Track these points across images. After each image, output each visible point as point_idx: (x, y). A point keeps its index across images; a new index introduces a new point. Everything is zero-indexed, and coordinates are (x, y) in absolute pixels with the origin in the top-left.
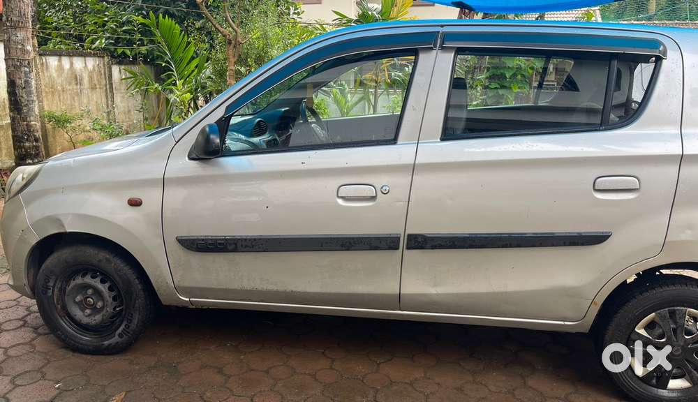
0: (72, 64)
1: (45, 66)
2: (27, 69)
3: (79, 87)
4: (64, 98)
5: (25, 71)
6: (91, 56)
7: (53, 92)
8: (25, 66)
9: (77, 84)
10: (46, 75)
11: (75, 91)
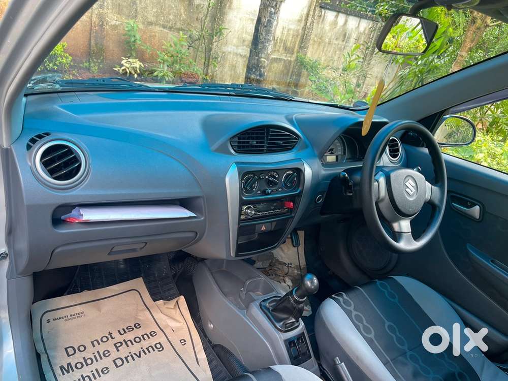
0: (346, 21)
1: (322, 18)
2: (273, 10)
3: (344, 43)
4: (327, 50)
5: (271, 11)
6: (366, 18)
7: (320, 43)
8: (272, 7)
9: (343, 41)
10: (320, 26)
11: (339, 46)
